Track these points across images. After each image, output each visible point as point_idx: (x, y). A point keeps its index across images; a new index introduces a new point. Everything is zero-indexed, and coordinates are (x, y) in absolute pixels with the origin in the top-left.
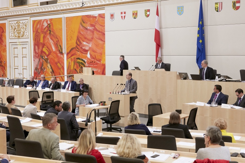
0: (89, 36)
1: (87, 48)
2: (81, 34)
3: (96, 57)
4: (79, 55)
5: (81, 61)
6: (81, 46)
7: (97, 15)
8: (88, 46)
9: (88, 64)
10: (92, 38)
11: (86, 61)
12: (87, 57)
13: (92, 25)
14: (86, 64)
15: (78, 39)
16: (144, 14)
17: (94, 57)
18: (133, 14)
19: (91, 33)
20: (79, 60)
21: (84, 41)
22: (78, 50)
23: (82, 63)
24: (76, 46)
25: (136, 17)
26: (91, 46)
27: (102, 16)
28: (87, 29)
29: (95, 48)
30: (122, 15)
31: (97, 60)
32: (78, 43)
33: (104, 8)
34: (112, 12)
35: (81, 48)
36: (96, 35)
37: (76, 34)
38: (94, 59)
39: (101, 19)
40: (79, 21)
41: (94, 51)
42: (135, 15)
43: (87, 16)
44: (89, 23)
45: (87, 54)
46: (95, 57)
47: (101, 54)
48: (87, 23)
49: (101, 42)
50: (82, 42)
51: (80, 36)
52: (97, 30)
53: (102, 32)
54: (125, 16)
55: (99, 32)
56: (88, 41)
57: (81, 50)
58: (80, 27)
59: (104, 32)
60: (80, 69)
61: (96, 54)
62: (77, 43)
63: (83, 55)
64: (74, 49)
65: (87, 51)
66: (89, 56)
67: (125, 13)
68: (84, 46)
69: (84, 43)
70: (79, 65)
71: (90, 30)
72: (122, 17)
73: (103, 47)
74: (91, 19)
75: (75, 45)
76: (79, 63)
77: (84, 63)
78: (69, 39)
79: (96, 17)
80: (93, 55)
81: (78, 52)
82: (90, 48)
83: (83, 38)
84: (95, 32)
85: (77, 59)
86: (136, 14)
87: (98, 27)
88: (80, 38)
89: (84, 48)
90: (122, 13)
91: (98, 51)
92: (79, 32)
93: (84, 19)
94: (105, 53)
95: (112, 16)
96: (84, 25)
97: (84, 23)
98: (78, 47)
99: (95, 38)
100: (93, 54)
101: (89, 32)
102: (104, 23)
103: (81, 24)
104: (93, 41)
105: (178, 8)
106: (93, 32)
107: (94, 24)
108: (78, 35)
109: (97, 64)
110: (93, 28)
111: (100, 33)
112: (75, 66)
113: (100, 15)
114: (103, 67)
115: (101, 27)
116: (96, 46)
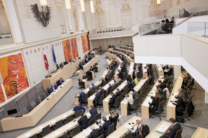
0: (15, 66)
1: (16, 74)
2: (10, 67)
4: (12, 80)
5: (14, 82)
6: (12, 74)
7: (17, 54)
8: (16, 72)
9: (18, 82)
10: (17, 67)
11: (17, 81)
12: (17, 78)
13: (15, 60)
14: (18, 83)
15: (9, 70)
17: (21, 76)
19: (16, 65)
20: (12, 83)
21: (13, 70)
22: (10, 77)
23: (15, 83)
24: (9, 75)
27: (20, 54)
28: (13, 63)
29: (20, 72)
31: (22, 77)
32: (10, 73)
35: (12, 75)
36: (19, 64)
37: (7, 68)
38: (21, 77)
39: (20, 56)
40: (7, 59)
41: (20, 74)
42: (35, 51)
43: (12, 56)
44: (13, 59)
45: (16, 77)
47: (24, 73)
48: (12, 60)
49: (22, 68)
50: (11, 71)
51: (10, 68)
52: (19, 62)
55: (20, 62)
56: (15, 69)
57: (12, 76)
58: (8, 63)
59: (23, 62)
60: (14, 87)
62: (8, 73)
63: (14, 78)
64: (8, 78)
65: (16, 75)
66: (17, 77)
68: (14, 73)
69: (13, 71)
70: (13, 85)
71: (15, 63)
72: (31, 53)
73: (24, 70)
74: (14, 57)
75: (7, 75)
76: (13, 84)
77: (16, 82)
78: (2, 73)
79: (17, 55)
80: (20, 76)
81: (11, 78)
82: (17, 73)
83: (12, 69)
84: (18, 63)
85: (11, 82)
87: (19, 60)
88: (10, 69)
89: (13, 74)
90: (30, 51)
91: (22, 72)
92: (9, 66)
93: (10, 58)
94: (25, 72)
95: (27, 53)
96: (11, 61)
97: (10, 60)
98: (10, 75)
99: (19, 66)
100: (20, 75)
101: (15, 64)
103: (8, 61)
104: (18, 68)
106: (17, 64)
107: (16, 59)
108: (8, 68)
109: (23, 79)
110: (17, 61)
111: (21, 63)
112: (11, 87)
113: (19, 54)
114: (26, 79)
115: (20, 60)
116: (20, 70)
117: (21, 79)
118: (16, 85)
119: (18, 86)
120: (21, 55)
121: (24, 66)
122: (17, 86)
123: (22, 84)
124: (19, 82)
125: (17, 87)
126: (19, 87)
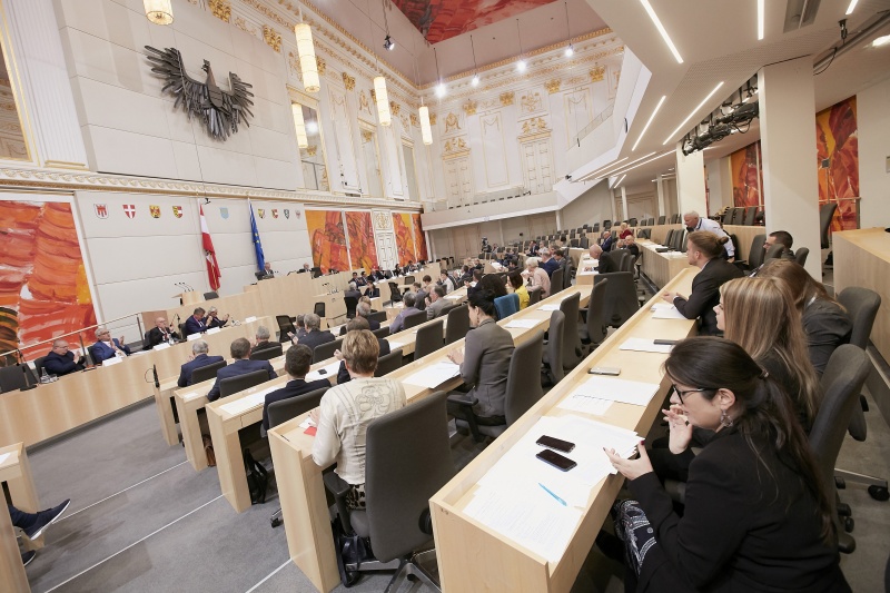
0: (21, 249)
3: (57, 293)
7: (40, 204)
8: (21, 273)
9: (26, 314)
10: (31, 254)
11: (17, 309)
12: (20, 299)
13: (26, 225)
14: (21, 317)
17: (50, 295)
26: (29, 272)
27: (66, 209)
28: (5, 234)
29: (47, 275)
31: (61, 300)
36: (43, 245)
38: (49, 298)
39: (57, 213)
44: (10, 219)
46: (54, 294)
47: (74, 285)
49: (66, 261)
52: (46, 236)
53: (65, 241)
55: (57, 239)
59: (74, 241)
61: (53, 287)
65: (16, 285)
66: (25, 294)
68: (3, 273)
73: (76, 271)
74: (21, 211)
77: (10, 315)
79: (38, 208)
80: (43, 292)
82: (27, 278)
84: (41, 240)
87: (47, 229)
89: (2, 279)
91: (61, 279)
94: (85, 282)
99: (43, 253)
100: (43, 289)
101: (16, 240)
104: (37, 259)
106: (33, 241)
107: (33, 222)
109: (63, 308)
110: (33, 231)
111: (58, 243)
113: (50, 205)
114: (85, 310)
115: (59, 230)
116: (53, 269)
117: (47, 304)
118: (7, 325)
119: (20, 334)
120: (70, 211)
121: (80, 259)
122: (15, 333)
123: (56, 328)
124: (33, 318)
125: (13, 336)
126: (27, 337)
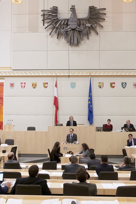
16: (43, 86)
18: (33, 85)
25: (35, 87)
30: (22, 85)
33: (4, 78)
34: (12, 82)
42: (34, 86)
54: (24, 86)
59: (2, 97)
67: (25, 83)
72: (22, 86)
73: (0, 109)
86: (36, 85)
90: (22, 83)
94: (2, 113)
95: (12, 85)
102: (3, 90)
105: (71, 83)
120: (3, 86)
